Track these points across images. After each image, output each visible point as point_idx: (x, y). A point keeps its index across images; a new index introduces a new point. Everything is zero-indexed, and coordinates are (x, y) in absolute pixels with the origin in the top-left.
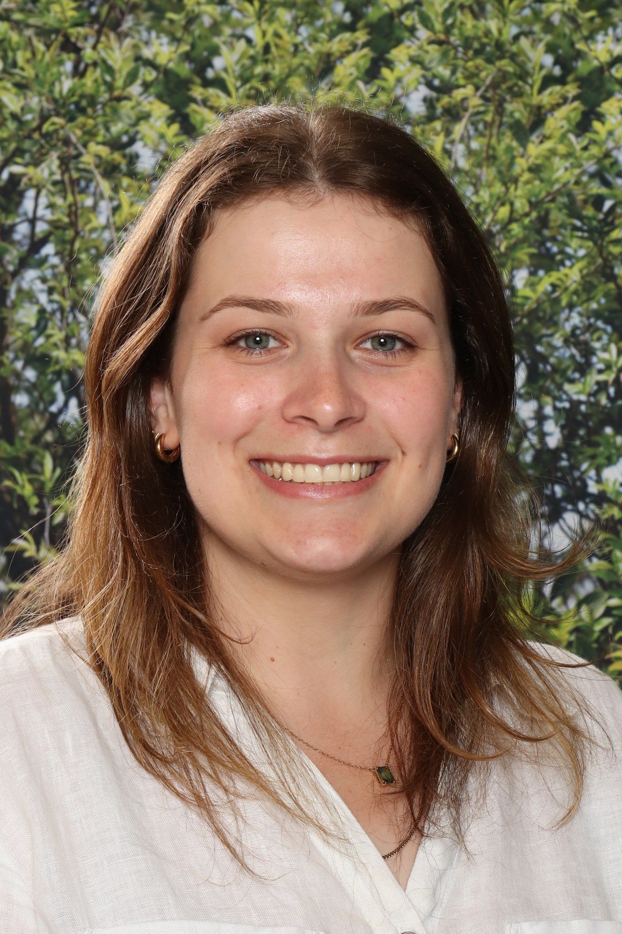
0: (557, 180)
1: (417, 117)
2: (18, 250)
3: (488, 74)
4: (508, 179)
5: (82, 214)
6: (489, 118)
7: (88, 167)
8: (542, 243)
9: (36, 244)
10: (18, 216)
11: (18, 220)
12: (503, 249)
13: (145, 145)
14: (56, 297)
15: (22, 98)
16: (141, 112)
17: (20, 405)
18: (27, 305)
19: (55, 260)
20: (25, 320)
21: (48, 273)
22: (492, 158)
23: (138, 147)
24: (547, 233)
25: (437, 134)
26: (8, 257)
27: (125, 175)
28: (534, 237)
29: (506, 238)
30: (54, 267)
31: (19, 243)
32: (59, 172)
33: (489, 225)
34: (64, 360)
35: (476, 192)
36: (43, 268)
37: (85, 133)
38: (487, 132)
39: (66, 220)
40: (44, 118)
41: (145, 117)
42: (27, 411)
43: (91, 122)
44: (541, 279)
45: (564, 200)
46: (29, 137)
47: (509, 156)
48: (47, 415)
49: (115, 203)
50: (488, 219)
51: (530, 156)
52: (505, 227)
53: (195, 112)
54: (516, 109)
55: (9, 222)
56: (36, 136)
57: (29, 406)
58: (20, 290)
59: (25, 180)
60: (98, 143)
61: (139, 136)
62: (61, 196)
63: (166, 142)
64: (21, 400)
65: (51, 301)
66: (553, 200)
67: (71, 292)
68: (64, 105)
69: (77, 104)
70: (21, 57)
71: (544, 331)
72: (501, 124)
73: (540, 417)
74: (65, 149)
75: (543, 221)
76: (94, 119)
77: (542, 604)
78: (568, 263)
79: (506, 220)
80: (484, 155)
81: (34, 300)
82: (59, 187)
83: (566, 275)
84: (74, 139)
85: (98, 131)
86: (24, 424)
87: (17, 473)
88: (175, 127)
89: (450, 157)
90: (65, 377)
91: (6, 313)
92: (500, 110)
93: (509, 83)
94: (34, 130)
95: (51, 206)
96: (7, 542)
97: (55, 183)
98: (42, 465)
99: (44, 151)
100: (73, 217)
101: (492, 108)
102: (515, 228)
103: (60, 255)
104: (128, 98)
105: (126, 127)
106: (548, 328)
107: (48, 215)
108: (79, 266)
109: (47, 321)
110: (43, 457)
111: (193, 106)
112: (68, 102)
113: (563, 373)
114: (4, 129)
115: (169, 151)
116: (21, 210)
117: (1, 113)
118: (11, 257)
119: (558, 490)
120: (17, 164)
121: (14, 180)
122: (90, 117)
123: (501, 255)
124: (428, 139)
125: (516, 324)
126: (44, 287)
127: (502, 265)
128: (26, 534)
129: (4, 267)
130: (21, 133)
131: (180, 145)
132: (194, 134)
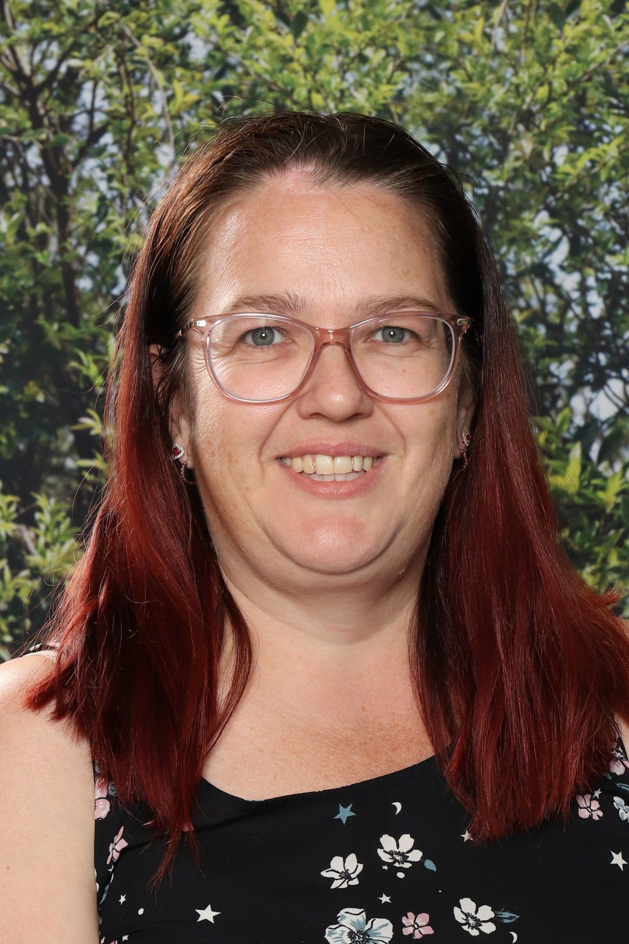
0: (593, 60)
1: (457, 2)
2: (78, 140)
4: (547, 61)
5: (138, 104)
6: (526, 2)
7: (142, 59)
8: (580, 121)
9: (95, 134)
10: (77, 107)
11: (77, 111)
12: (543, 127)
13: (197, 36)
14: (115, 184)
16: (192, 4)
17: (84, 289)
18: (88, 193)
19: (113, 149)
20: (86, 207)
21: (107, 161)
22: (530, 41)
23: (190, 38)
24: (584, 111)
25: (477, 19)
26: (68, 148)
27: (178, 65)
28: (573, 115)
29: (545, 117)
30: (112, 155)
31: (79, 133)
32: (114, 64)
33: (529, 105)
34: (125, 245)
35: (516, 74)
36: (102, 157)
37: (139, 26)
38: (525, 16)
39: (123, 110)
40: (99, 13)
41: (196, 9)
42: (91, 295)
43: (144, 15)
44: (580, 156)
45: (599, 79)
46: (86, 31)
47: (546, 38)
48: (110, 298)
49: (170, 93)
50: (528, 99)
51: (566, 38)
52: (544, 107)
53: (244, 3)
55: (68, 113)
56: (92, 30)
57: (92, 290)
58: (80, 179)
59: (82, 73)
60: (152, 36)
61: (190, 28)
62: (117, 87)
63: (217, 33)
64: (85, 284)
65: (111, 189)
66: (590, 80)
67: (130, 180)
71: (585, 206)
72: (538, 7)
73: (584, 289)
74: (120, 42)
75: (581, 99)
76: (147, 12)
77: (589, 469)
78: (606, 139)
79: (545, 100)
80: (522, 38)
81: (94, 188)
82: (115, 79)
83: (605, 151)
84: (128, 32)
85: (151, 23)
86: (88, 307)
87: (82, 355)
88: (225, 19)
89: (490, 41)
90: (126, 261)
91: (67, 201)
94: (91, 25)
95: (108, 97)
96: (76, 422)
97: (111, 75)
98: (105, 344)
99: (100, 45)
100: (130, 107)
102: (554, 107)
103: (118, 144)
105: (178, 20)
106: (588, 202)
107: (106, 106)
108: (136, 154)
109: (107, 207)
110: (107, 339)
113: (604, 245)
114: (61, 24)
115: (220, 42)
116: (80, 102)
117: (58, 10)
118: (72, 147)
119: (603, 358)
120: (74, 57)
121: (72, 73)
122: (143, 11)
123: (542, 133)
124: (468, 24)
125: (557, 200)
126: (104, 175)
127: (543, 143)
128: (92, 412)
129: (65, 157)
130: (78, 28)
131: (230, 35)
132: (244, 24)
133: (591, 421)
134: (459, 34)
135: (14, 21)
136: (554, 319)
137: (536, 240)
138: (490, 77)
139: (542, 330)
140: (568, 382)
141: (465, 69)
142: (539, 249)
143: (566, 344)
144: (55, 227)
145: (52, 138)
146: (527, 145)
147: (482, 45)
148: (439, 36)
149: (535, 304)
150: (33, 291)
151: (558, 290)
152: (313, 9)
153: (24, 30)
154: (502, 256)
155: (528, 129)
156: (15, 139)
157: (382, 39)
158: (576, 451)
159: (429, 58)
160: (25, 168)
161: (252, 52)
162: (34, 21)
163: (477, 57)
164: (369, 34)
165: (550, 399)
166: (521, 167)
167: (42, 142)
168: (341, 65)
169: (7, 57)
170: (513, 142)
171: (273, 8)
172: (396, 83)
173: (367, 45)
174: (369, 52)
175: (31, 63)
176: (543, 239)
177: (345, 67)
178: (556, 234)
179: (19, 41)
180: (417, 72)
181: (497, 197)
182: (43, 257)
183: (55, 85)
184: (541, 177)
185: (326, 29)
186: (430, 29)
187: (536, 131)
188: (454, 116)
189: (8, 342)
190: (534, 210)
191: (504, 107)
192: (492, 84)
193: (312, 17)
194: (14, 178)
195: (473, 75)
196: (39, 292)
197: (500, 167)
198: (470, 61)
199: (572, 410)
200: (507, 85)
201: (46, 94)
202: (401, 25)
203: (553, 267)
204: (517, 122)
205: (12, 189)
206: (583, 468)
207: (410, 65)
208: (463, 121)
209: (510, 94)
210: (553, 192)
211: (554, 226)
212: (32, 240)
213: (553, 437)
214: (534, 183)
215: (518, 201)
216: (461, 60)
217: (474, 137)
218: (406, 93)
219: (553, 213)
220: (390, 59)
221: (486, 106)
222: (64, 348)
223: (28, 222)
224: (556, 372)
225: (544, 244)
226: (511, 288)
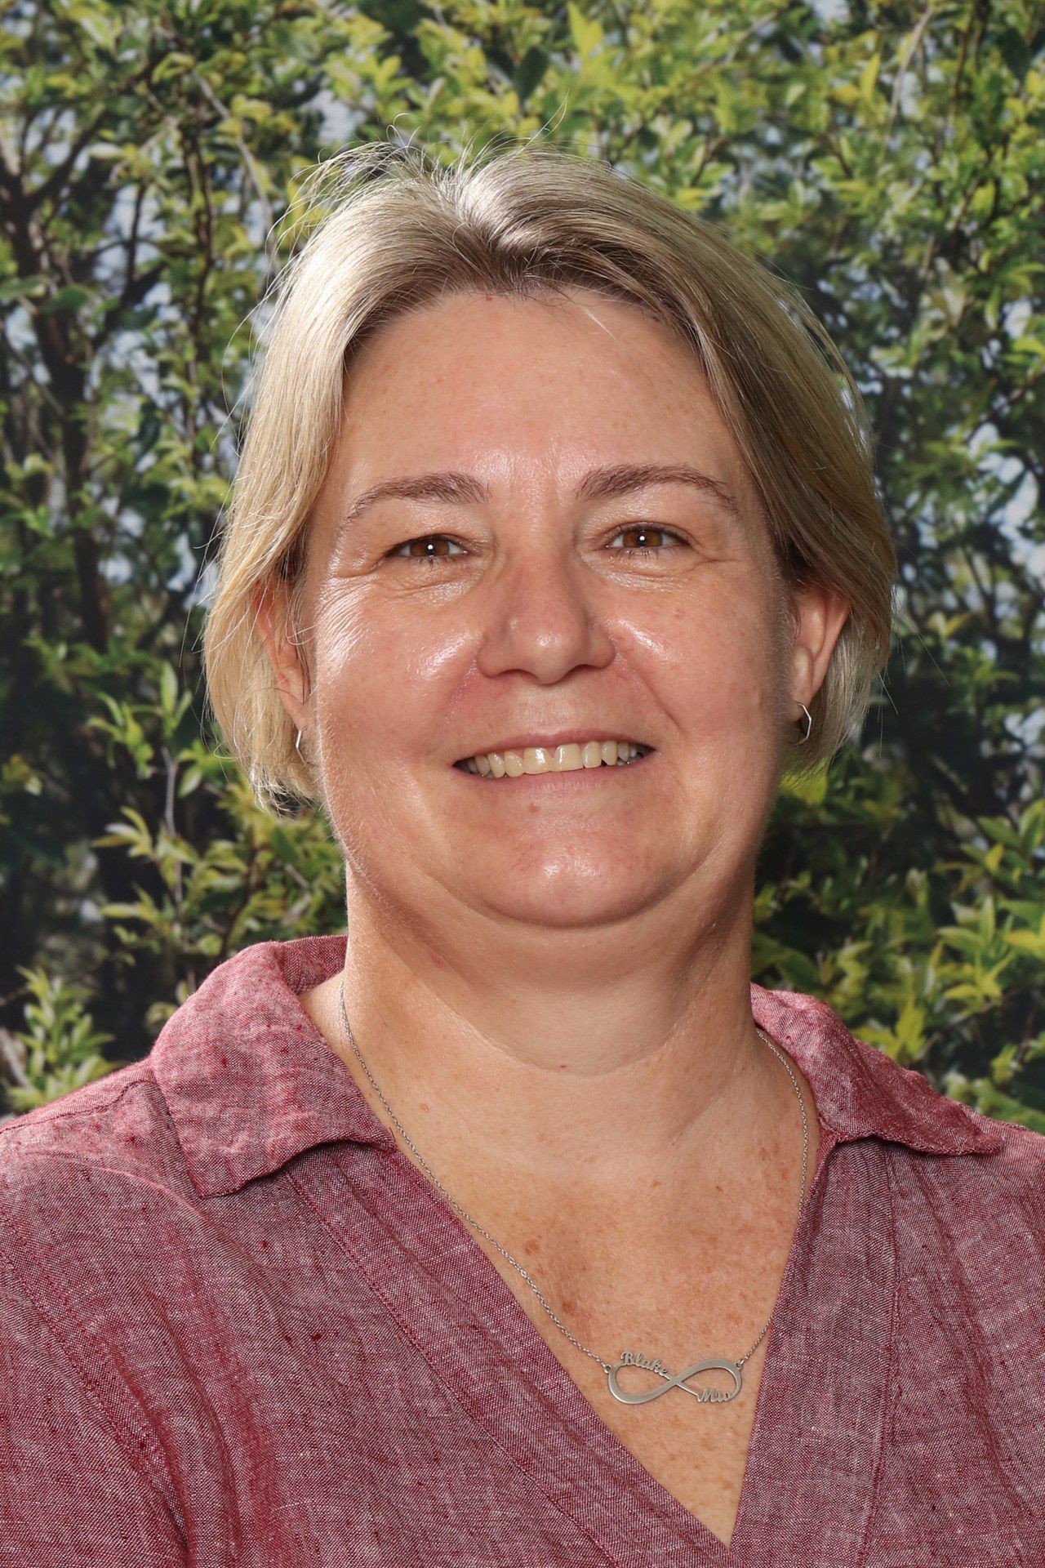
1: (832, 27)
2: (104, 298)
4: (992, 137)
5: (219, 227)
6: (962, 24)
7: (230, 141)
9: (137, 285)
10: (105, 235)
11: (104, 243)
12: (983, 264)
13: (336, 98)
14: (173, 380)
15: (118, 21)
16: (331, 37)
17: (115, 579)
18: (121, 397)
19: (171, 314)
20: (119, 424)
21: (159, 337)
22: (965, 99)
23: (322, 102)
25: (867, 57)
26: (85, 311)
27: (297, 153)
28: (1038, 242)
29: (988, 245)
30: (168, 326)
31: (106, 283)
32: (179, 153)
33: (959, 222)
34: (192, 495)
35: (935, 162)
36: (150, 329)
37: (228, 79)
38: (959, 50)
39: (190, 239)
40: (156, 55)
41: (339, 45)
42: (129, 590)
43: (239, 58)
46: (129, 91)
47: (995, 95)
48: (165, 596)
49: (279, 205)
50: (957, 211)
51: (1030, 95)
52: (987, 225)
53: (431, 34)
54: (1010, 10)
55: (88, 247)
56: (141, 89)
57: (131, 581)
58: (108, 370)
59: (118, 170)
60: (250, 97)
61: (325, 82)
62: (182, 197)
63: (374, 90)
64: (116, 569)
65: (165, 389)
67: (200, 371)
68: (193, 29)
69: (215, 26)
72: (983, 36)
74: (191, 110)
76: (245, 52)
79: (988, 212)
80: (951, 92)
81: (134, 387)
82: (179, 180)
84: (208, 91)
85: (252, 73)
86: (123, 614)
87: (112, 704)
88: (392, 64)
89: (889, 99)
90: (194, 526)
91: (82, 413)
92: (984, 9)
94: (138, 79)
95: (165, 216)
96: (99, 830)
97: (172, 174)
98: (157, 687)
99: (154, 116)
100: (203, 235)
101: (969, 7)
102: (1004, 226)
103: (180, 305)
104: (308, 13)
105: (303, 66)
107: (159, 232)
108: (214, 323)
109: (158, 424)
110: (160, 673)
111: (428, 24)
112: (199, 24)
114: (83, 77)
115: (380, 108)
116: (110, 225)
117: (79, 49)
118: (92, 311)
120: (104, 140)
121: (99, 169)
122: (239, 50)
123: (981, 276)
124: (851, 67)
125: (1012, 403)
126: (153, 363)
127: (984, 295)
128: (131, 813)
129: (78, 328)
130: (114, 85)
131: (399, 95)
132: (428, 75)
134: (831, 87)
136: (1013, 631)
137: (974, 480)
138: (886, 169)
139: (989, 652)
141: (840, 156)
142: (980, 497)
143: (1036, 677)
144: (60, 461)
145: (55, 291)
146: (955, 300)
147: (873, 107)
148: (794, 92)
149: (975, 602)
150: (18, 584)
151: (1017, 574)
152: (560, 44)
153: (11, 87)
154: (911, 511)
155: (956, 268)
157: (686, 101)
159: (773, 136)
161: (439, 127)
162: (31, 72)
163: (862, 130)
164: (663, 91)
165: (1007, 784)
166: (942, 340)
167: (35, 301)
168: (606, 151)
170: (929, 293)
171: (484, 42)
172: (708, 185)
173: (658, 112)
174: (659, 126)
175: (21, 151)
176: (987, 478)
177: (614, 155)
178: (1011, 468)
180: (749, 162)
181: (899, 399)
182: (38, 518)
183: (65, 192)
184: (981, 358)
185: (581, 82)
186: (779, 81)
187: (971, 271)
188: (816, 245)
190: (969, 422)
191: (912, 225)
192: (888, 182)
193: (557, 58)
195: (854, 164)
196: (31, 585)
197: (904, 340)
198: (850, 140)
200: (918, 184)
201: (47, 210)
202: (725, 75)
203: (1009, 530)
204: (935, 256)
207: (735, 150)
208: (832, 254)
209: (922, 201)
210: (1006, 388)
211: (1007, 453)
212: (16, 487)
213: (1014, 856)
214: (967, 369)
215: (939, 405)
216: (832, 138)
217: (855, 285)
218: (725, 204)
219: (1006, 428)
220: (701, 138)
221: (877, 223)
222: (78, 692)
223: (8, 454)
224: (1018, 733)
225: (990, 488)
226: (929, 572)
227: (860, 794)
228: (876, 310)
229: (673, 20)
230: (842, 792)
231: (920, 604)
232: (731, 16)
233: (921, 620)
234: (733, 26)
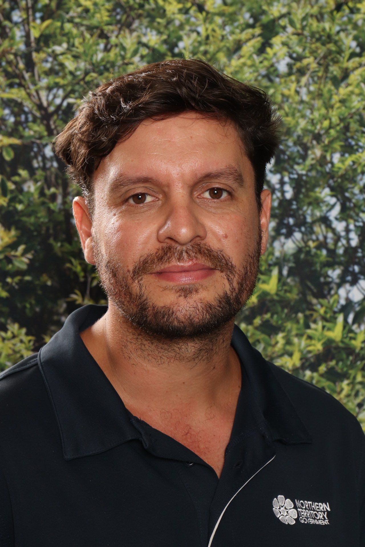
0: (354, 107)
1: (283, 73)
3: (322, 51)
4: (328, 106)
6: (320, 74)
8: (346, 140)
12: (326, 142)
15: (76, 63)
22: (320, 95)
24: (349, 134)
25: (292, 82)
28: (342, 136)
29: (328, 137)
33: (319, 130)
35: (312, 113)
38: (319, 82)
40: (87, 73)
43: (111, 76)
44: (346, 159)
45: (357, 117)
46: (78, 83)
47: (329, 94)
51: (340, 94)
52: (327, 132)
54: (335, 70)
56: (82, 83)
59: (75, 106)
66: (352, 118)
68: (98, 67)
69: (105, 66)
70: (77, 42)
71: (350, 186)
72: (326, 77)
73: (347, 230)
75: (347, 128)
76: (113, 74)
77: (347, 328)
78: (360, 150)
79: (327, 128)
80: (316, 94)
83: (360, 157)
87: (73, 260)
89: (298, 95)
92: (326, 70)
93: (332, 56)
94: (81, 80)
96: (67, 296)
99: (85, 91)
101: (322, 69)
102: (332, 132)
104: (132, 63)
106: (351, 183)
112: (100, 65)
113: (359, 207)
114: (65, 79)
117: (64, 71)
119: (357, 268)
120: (71, 98)
121: (70, 106)
122: (111, 73)
123: (325, 146)
124: (287, 85)
125: (334, 182)
127: (326, 151)
128: (77, 292)
130: (74, 82)
133: (349, 303)
134: (282, 90)
135: (39, 77)
136: (331, 246)
137: (322, 203)
138: (298, 115)
139: (324, 252)
140: (337, 281)
141: (284, 110)
142: (324, 208)
143: (337, 260)
144: (60, 190)
146: (318, 152)
147: (294, 97)
148: (272, 91)
149: (321, 238)
150: (47, 225)
151: (334, 231)
153: (44, 82)
154: (304, 212)
155: (318, 143)
156: (38, 141)
158: (340, 318)
160: (44, 158)
162: (50, 77)
163: (291, 103)
165: (327, 290)
166: (315, 164)
167: (52, 144)
169: (34, 96)
170: (310, 150)
175: (47, 100)
176: (326, 203)
178: (333, 200)
179: (41, 88)
181: (302, 180)
182: (54, 206)
183: (60, 112)
184: (325, 169)
186: (267, 88)
187: (322, 144)
189: (33, 252)
190: (322, 187)
191: (306, 131)
192: (299, 118)
194: (38, 162)
195: (289, 113)
196: (51, 225)
197: (303, 163)
198: (287, 106)
199: (339, 296)
200: (307, 120)
201: (55, 117)
203: (332, 218)
204: (312, 140)
205: (37, 169)
206: (344, 327)
208: (283, 138)
209: (308, 124)
210: (332, 177)
211: (332, 196)
212: (48, 197)
213: (328, 310)
214: (322, 172)
215: (313, 182)
216: (282, 105)
217: (289, 147)
219: (332, 189)
221: (295, 130)
222: (63, 256)
223: (46, 187)
224: (331, 275)
225: (327, 206)
226: (309, 229)
227: (286, 291)
228: (296, 154)
229: (237, 69)
230: (281, 291)
231: (305, 238)
232: (253, 68)
233: (306, 243)
234: (254, 71)
